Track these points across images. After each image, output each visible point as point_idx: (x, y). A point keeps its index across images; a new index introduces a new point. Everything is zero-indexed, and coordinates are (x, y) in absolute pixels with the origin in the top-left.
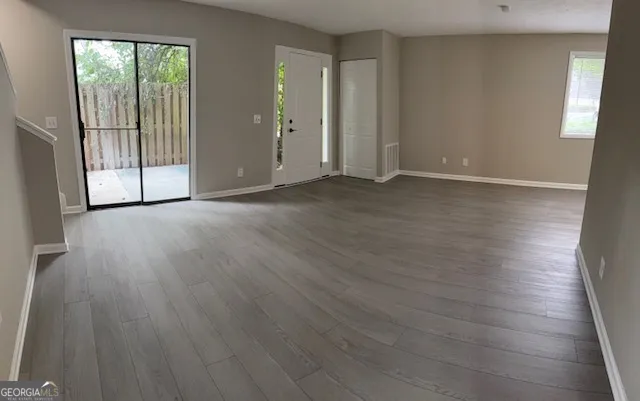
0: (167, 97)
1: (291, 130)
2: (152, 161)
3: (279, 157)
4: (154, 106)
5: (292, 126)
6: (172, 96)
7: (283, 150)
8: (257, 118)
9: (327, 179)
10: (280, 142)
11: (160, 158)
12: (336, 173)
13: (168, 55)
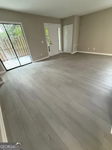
0: (19, 39)
1: (51, 44)
2: (21, 56)
3: (49, 50)
4: (16, 42)
5: (51, 43)
6: (20, 39)
7: (50, 49)
8: (42, 42)
9: (60, 54)
10: (49, 47)
11: (22, 55)
12: (63, 52)
13: (16, 28)
